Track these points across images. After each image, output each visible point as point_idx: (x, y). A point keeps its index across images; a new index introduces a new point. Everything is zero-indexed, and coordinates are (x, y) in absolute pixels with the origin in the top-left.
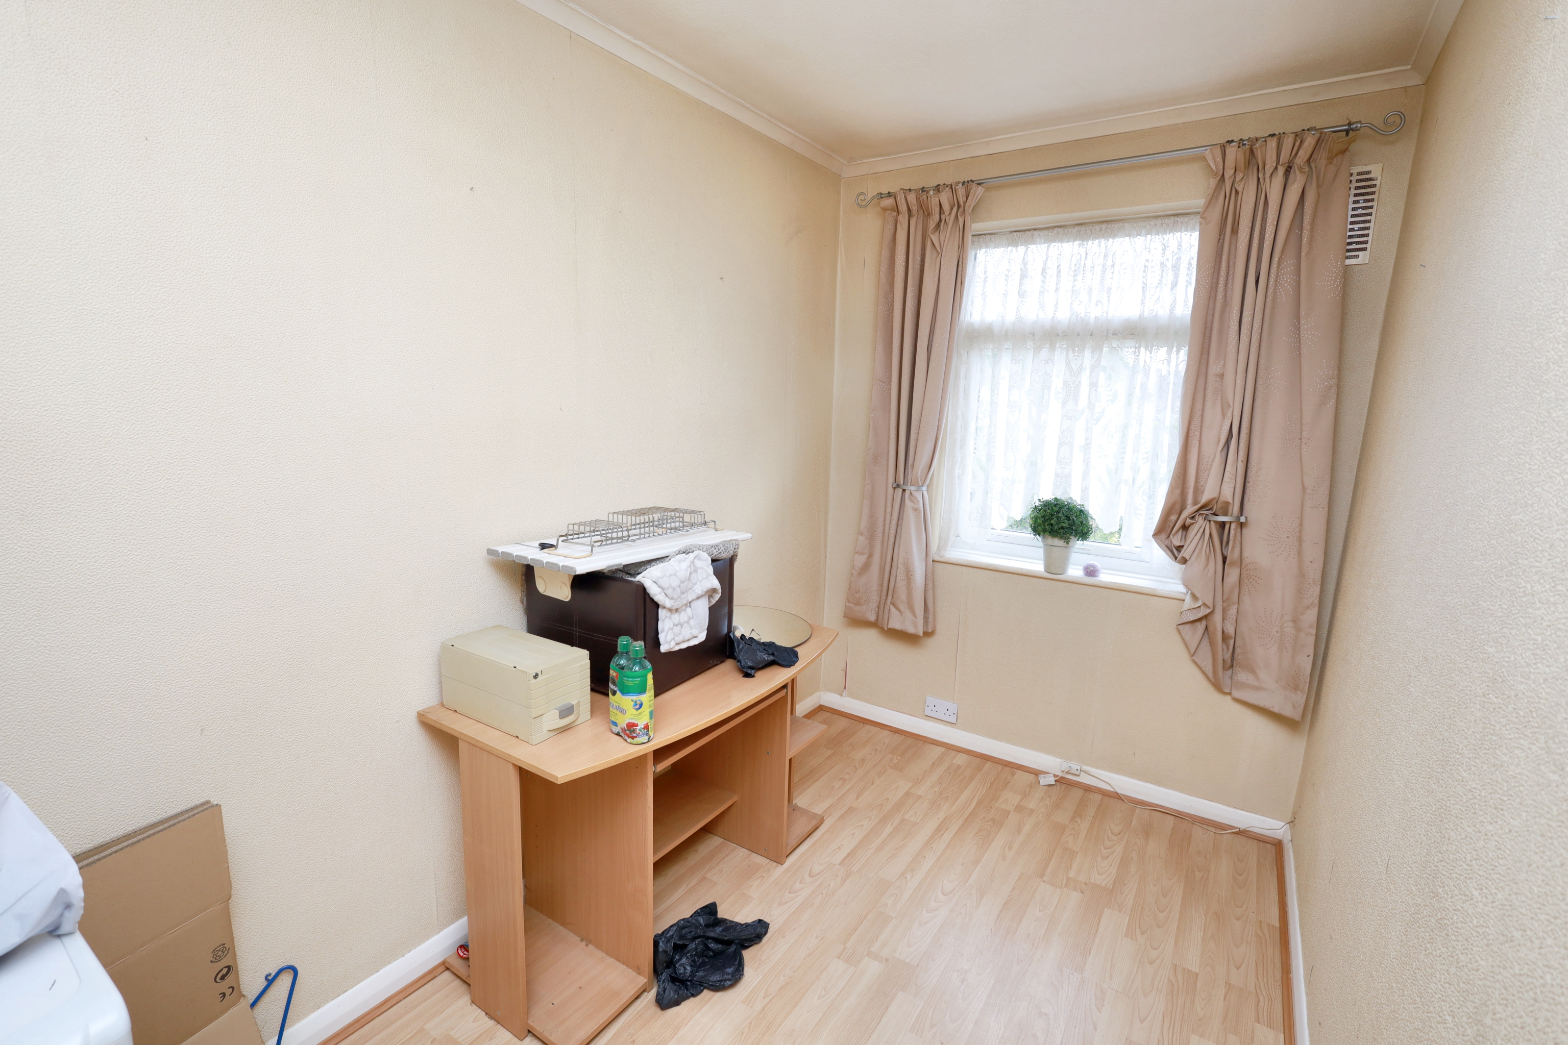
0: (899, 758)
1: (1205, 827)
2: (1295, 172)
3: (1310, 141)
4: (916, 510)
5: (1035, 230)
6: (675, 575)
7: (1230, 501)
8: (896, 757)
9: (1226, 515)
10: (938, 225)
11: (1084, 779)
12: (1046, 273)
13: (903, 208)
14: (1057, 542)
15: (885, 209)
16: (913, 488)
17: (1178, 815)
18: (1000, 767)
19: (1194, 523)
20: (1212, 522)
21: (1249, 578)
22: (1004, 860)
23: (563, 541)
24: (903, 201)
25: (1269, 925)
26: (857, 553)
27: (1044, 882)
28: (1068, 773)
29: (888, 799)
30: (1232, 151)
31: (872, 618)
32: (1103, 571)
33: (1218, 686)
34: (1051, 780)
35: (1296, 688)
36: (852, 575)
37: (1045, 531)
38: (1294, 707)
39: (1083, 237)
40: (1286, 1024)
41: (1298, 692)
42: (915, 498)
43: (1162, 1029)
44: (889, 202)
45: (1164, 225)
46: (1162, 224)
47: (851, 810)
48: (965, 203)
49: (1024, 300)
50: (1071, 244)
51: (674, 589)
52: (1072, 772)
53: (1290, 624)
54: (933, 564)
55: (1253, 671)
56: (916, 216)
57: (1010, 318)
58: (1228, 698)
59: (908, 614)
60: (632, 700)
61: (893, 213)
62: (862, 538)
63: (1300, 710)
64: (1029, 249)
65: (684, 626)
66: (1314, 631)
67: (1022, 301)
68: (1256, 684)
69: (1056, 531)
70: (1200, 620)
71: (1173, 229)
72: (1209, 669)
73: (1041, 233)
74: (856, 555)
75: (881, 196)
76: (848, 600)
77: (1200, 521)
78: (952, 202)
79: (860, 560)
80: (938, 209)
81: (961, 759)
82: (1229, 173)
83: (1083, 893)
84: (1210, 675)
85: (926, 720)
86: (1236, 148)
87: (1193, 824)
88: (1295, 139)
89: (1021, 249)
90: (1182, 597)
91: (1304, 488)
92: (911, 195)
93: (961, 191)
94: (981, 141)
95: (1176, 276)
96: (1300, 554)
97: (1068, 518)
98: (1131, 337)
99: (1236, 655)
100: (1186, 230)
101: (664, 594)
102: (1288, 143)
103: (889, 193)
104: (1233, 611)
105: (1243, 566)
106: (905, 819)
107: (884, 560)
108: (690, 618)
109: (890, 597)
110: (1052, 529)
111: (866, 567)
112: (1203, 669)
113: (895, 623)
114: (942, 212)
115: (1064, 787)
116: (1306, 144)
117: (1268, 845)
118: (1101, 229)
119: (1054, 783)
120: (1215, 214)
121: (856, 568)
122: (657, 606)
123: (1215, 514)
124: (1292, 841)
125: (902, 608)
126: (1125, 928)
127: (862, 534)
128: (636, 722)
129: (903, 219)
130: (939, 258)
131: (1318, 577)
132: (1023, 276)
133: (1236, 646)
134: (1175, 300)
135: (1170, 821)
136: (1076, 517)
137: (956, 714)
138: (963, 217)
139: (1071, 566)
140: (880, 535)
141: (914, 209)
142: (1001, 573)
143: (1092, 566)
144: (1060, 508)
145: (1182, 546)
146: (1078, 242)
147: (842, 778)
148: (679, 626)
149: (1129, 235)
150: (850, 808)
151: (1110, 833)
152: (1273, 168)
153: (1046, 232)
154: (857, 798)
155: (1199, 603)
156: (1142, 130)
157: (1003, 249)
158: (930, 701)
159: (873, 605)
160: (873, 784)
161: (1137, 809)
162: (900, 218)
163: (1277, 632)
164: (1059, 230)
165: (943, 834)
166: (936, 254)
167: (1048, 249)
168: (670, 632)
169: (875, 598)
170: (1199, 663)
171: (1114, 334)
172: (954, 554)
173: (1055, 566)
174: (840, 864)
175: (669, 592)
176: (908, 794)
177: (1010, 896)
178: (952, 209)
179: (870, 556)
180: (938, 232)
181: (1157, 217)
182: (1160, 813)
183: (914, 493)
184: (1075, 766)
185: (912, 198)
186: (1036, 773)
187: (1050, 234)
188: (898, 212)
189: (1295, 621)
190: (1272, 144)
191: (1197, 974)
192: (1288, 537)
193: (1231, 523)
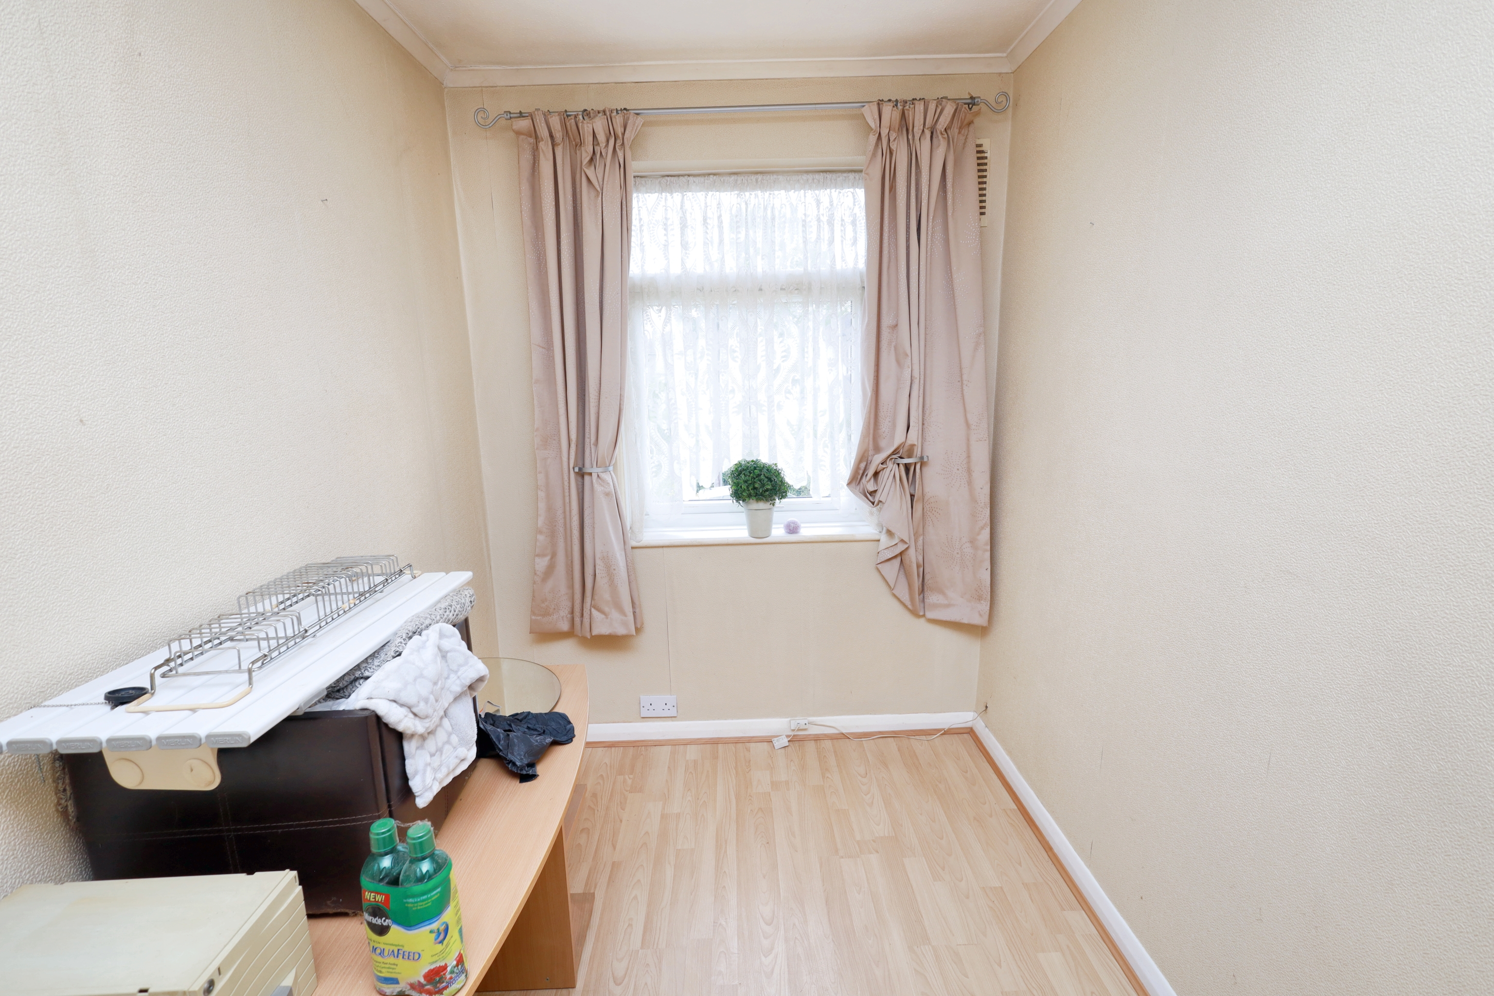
0: (631, 776)
1: (917, 737)
2: (938, 137)
3: (949, 109)
4: (607, 494)
5: (689, 176)
6: (421, 676)
7: (916, 443)
8: (627, 777)
9: (910, 457)
10: (592, 160)
11: (814, 731)
12: (707, 223)
13: (544, 132)
14: (762, 505)
15: (518, 133)
16: (599, 470)
17: (895, 735)
18: (732, 746)
19: (884, 468)
20: (901, 466)
21: (931, 510)
22: (797, 851)
23: (164, 676)
24: (544, 125)
25: (1011, 810)
26: (538, 555)
27: (842, 858)
28: (799, 730)
29: (647, 833)
30: (887, 109)
31: (565, 626)
32: (802, 525)
33: (915, 613)
34: (784, 741)
35: (980, 598)
36: (534, 583)
37: (750, 496)
38: (980, 615)
39: (741, 188)
40: (1080, 900)
41: (982, 602)
42: (603, 480)
43: (1017, 963)
44: (524, 124)
45: (815, 180)
46: (813, 179)
47: (615, 866)
48: (623, 134)
49: (688, 252)
50: (729, 193)
51: (426, 701)
52: (801, 728)
53: (968, 545)
54: (632, 550)
55: (941, 592)
56: (562, 145)
57: (676, 270)
58: (922, 620)
59: (615, 615)
60: (431, 932)
61: (529, 139)
62: (541, 538)
63: (986, 617)
64: (685, 196)
65: (444, 751)
66: (989, 547)
67: (686, 253)
68: (946, 602)
69: (762, 495)
70: (895, 557)
71: (824, 185)
72: (906, 598)
73: (697, 179)
74: (536, 558)
75: (510, 116)
76: (533, 613)
77: (890, 464)
78: (608, 132)
79: (542, 564)
80: (591, 138)
81: (692, 752)
82: (884, 132)
83: (878, 852)
84: (908, 603)
85: (643, 722)
86: (892, 107)
87: (909, 738)
88: (937, 106)
89: (677, 196)
90: (877, 538)
91: (968, 425)
92: (554, 118)
93: (618, 120)
94: (627, 64)
95: (832, 231)
96: (970, 483)
97: (770, 479)
98: (796, 292)
99: (926, 581)
100: (836, 188)
101: (411, 716)
102: (932, 107)
103: (521, 113)
104: (920, 542)
105: (925, 501)
106: (680, 850)
107: (570, 558)
108: (449, 735)
109: (588, 599)
110: (757, 493)
111: (550, 569)
112: (901, 599)
113: (601, 628)
114: (595, 143)
115: (797, 744)
116: (945, 112)
117: (965, 735)
118: (757, 180)
119: (787, 745)
120: (876, 172)
121: (538, 573)
122: (399, 736)
123: (901, 458)
124: (986, 726)
125: (606, 609)
126: (929, 872)
127: (541, 532)
128: (443, 964)
129: (545, 147)
130: (600, 198)
131: (988, 500)
132: (684, 226)
133: (925, 573)
134: (834, 256)
135: (892, 743)
136: (776, 477)
137: (675, 706)
138: (622, 151)
139: (774, 526)
140: (562, 530)
141: (558, 135)
142: (706, 547)
143: (794, 523)
144: (761, 471)
145: (875, 491)
146: (736, 192)
147: (583, 830)
148: (438, 753)
149: (785, 188)
150: (614, 863)
151: (859, 777)
152: (921, 131)
153: (702, 179)
154: (614, 848)
155: (896, 541)
156: (793, 78)
157: (657, 194)
158: (645, 699)
159: (564, 612)
160: (621, 821)
161: (863, 742)
162: (542, 145)
163: (958, 553)
164: (715, 177)
165: (726, 852)
166: (593, 194)
167: (706, 197)
168: (429, 769)
169: (565, 604)
170: (897, 595)
171: (782, 289)
172: (651, 535)
173: (759, 531)
174: (642, 948)
175: (421, 708)
176: (664, 817)
177: (825, 891)
178: (608, 141)
179: (554, 555)
180: (593, 168)
181: (807, 172)
182: (881, 739)
183: (602, 475)
184: (802, 721)
185: (555, 122)
186: (768, 740)
187: (706, 181)
188: (536, 137)
189: (972, 541)
190: (920, 107)
191: (1001, 888)
192: (958, 469)
193: (915, 464)
